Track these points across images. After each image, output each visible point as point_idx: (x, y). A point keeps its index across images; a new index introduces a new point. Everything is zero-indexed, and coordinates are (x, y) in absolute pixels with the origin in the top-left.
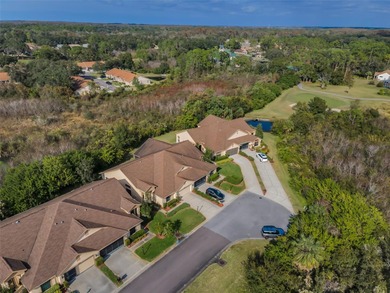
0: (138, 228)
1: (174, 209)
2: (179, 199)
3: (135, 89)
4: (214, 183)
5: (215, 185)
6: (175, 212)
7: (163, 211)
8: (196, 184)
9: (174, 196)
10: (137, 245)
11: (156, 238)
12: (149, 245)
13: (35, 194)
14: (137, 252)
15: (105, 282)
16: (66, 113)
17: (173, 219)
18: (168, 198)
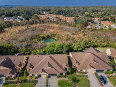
0: (64, 74)
1: (81, 75)
2: (86, 73)
3: (107, 29)
4: (107, 75)
5: (107, 76)
6: (81, 76)
7: (77, 74)
8: (97, 71)
9: (85, 71)
10: (60, 79)
11: (67, 81)
12: (63, 82)
13: (51, 51)
14: (58, 81)
15: (44, 84)
16: (79, 33)
17: (78, 78)
18: (81, 70)
